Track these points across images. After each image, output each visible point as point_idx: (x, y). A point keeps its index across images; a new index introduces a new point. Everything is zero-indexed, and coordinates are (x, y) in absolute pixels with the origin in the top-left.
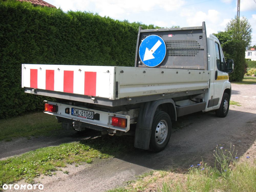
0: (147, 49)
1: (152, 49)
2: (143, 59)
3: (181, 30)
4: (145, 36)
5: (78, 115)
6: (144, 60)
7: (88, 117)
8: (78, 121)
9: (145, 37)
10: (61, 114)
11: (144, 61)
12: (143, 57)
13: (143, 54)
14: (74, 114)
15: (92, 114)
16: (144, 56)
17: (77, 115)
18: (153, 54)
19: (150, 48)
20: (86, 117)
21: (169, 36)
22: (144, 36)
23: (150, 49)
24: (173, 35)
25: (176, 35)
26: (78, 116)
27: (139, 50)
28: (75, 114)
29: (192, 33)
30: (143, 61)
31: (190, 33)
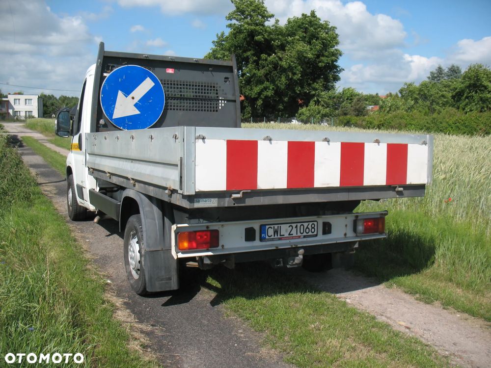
0: (120, 94)
1: (131, 95)
2: (111, 115)
3: (196, 62)
4: (112, 65)
5: (279, 236)
6: (114, 117)
7: (305, 234)
8: (294, 248)
9: (113, 67)
10: (225, 247)
11: (114, 119)
12: (113, 111)
13: (112, 105)
14: (267, 237)
15: (313, 226)
16: (114, 107)
17: (276, 237)
18: (136, 105)
19: (127, 93)
20: (300, 235)
21: (167, 72)
22: (109, 64)
23: (128, 95)
24: (176, 70)
25: (181, 70)
26: (280, 239)
27: (101, 96)
28: (273, 237)
29: (211, 71)
30: (112, 120)
31: (208, 70)
